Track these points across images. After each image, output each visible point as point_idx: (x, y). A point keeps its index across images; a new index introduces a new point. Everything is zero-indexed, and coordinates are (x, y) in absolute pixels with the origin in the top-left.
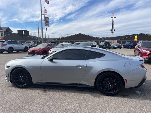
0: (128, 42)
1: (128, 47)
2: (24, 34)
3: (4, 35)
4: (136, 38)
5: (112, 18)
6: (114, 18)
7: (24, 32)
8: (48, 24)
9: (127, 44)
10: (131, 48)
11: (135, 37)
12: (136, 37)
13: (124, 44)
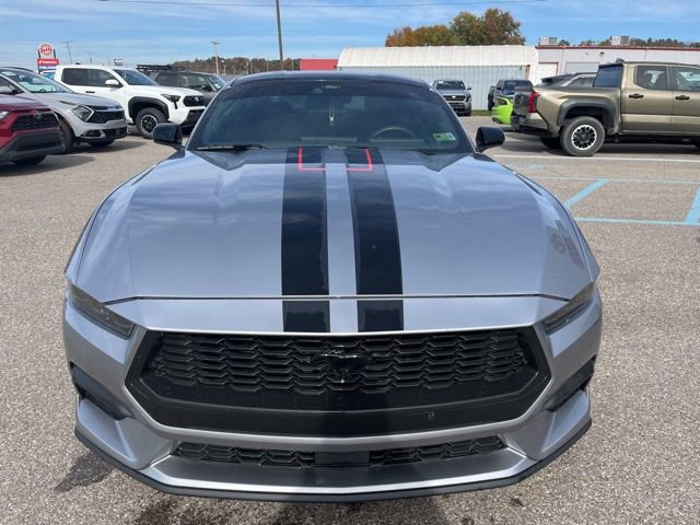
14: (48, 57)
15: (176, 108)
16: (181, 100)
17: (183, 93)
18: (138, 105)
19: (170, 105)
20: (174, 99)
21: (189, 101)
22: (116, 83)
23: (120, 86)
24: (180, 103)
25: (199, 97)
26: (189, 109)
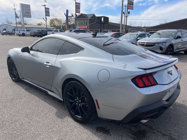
2: (102, 20)
3: (89, 24)
7: (103, 18)
8: (132, 6)
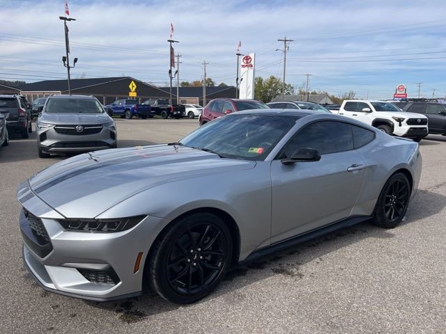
0: (120, 98)
1: (122, 113)
4: (134, 88)
5: (61, 18)
6: (70, 20)
9: (119, 106)
10: (131, 118)
11: (130, 86)
12: (133, 86)
13: (111, 106)
14: (401, 93)
15: (400, 125)
16: (405, 121)
17: (407, 116)
18: (377, 123)
19: (396, 124)
20: (400, 120)
21: (410, 122)
22: (368, 110)
23: (371, 111)
24: (404, 123)
25: (422, 119)
26: (409, 127)
